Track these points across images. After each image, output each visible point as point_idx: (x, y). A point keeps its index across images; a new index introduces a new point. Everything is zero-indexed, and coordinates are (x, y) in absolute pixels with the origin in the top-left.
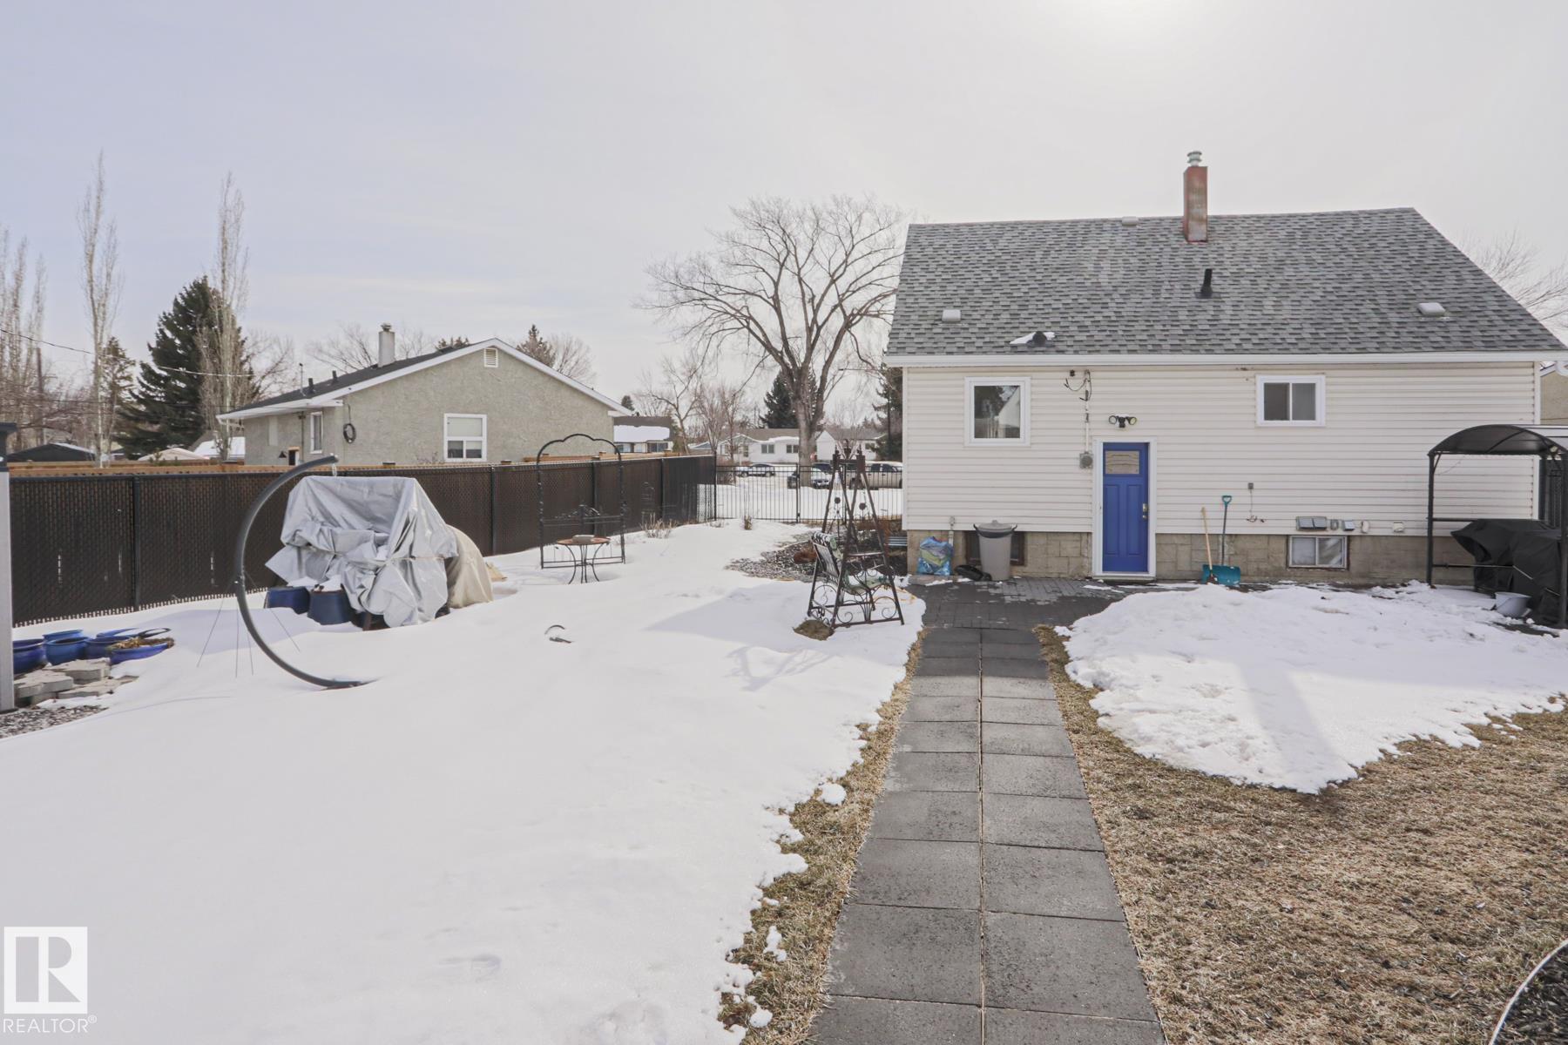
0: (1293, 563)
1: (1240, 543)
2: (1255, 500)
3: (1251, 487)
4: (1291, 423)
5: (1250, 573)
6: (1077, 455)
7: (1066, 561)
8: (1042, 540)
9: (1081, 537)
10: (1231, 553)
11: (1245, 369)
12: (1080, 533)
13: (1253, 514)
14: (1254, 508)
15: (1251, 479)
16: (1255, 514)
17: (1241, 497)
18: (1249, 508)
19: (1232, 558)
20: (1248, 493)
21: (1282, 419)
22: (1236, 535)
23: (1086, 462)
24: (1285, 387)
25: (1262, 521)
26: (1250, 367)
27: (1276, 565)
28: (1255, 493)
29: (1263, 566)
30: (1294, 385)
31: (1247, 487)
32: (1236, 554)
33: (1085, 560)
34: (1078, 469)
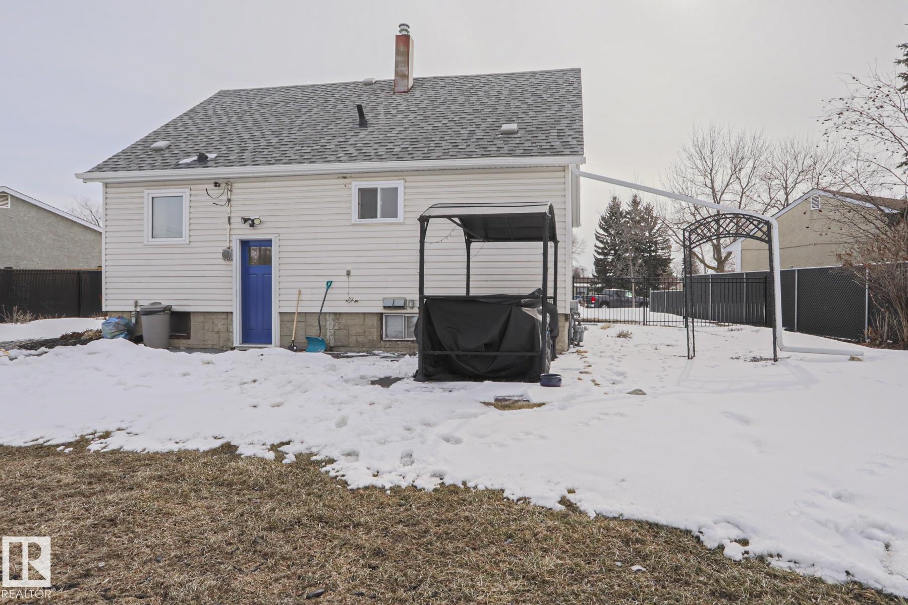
0: (387, 336)
1: (343, 320)
2: (352, 285)
3: (348, 274)
4: (379, 220)
5: (351, 345)
6: (221, 250)
7: (217, 335)
8: (200, 319)
9: (227, 316)
10: (336, 328)
11: (345, 178)
12: (227, 312)
13: (350, 296)
14: (351, 291)
15: (349, 267)
16: (351, 296)
17: (340, 282)
18: (346, 291)
19: (337, 332)
20: (346, 278)
21: (372, 218)
22: (340, 313)
23: (227, 255)
24: (374, 191)
25: (356, 301)
26: (350, 175)
27: (370, 338)
28: (351, 278)
29: (360, 339)
30: (381, 188)
31: (345, 273)
32: (340, 329)
33: (231, 334)
34: (222, 261)
